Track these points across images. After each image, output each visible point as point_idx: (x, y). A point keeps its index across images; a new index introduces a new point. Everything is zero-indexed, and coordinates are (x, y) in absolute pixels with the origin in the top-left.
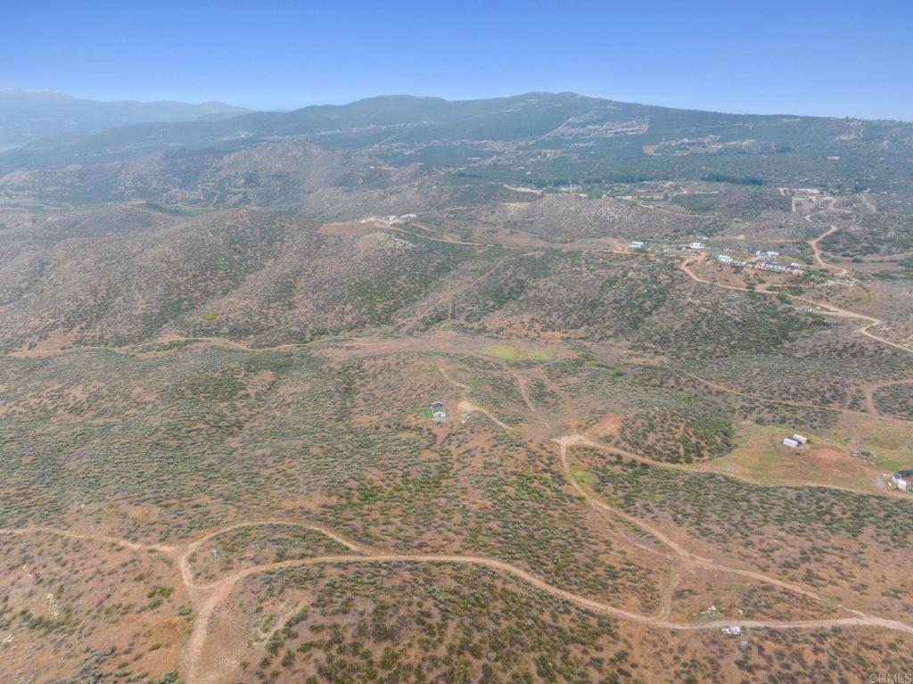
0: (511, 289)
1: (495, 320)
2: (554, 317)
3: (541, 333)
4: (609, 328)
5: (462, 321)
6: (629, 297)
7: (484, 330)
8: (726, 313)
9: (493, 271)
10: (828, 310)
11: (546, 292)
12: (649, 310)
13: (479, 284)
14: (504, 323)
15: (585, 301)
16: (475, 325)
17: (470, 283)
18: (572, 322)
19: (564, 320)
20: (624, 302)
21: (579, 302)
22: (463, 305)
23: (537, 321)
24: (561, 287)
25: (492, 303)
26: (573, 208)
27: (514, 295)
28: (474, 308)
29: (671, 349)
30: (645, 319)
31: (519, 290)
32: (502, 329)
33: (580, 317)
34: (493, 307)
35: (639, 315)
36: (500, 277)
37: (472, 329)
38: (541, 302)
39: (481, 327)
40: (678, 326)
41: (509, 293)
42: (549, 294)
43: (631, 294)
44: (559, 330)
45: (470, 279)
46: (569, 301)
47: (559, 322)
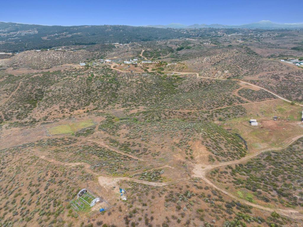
0: (36, 95)
1: (37, 113)
2: (72, 104)
3: (72, 113)
4: (104, 100)
5: (15, 120)
6: (104, 85)
7: (34, 120)
8: (148, 82)
9: (18, 88)
10: (177, 73)
11: (58, 92)
12: (116, 88)
13: (13, 97)
14: (45, 114)
15: (83, 91)
16: (26, 120)
17: (7, 97)
18: (83, 103)
19: (78, 103)
20: (103, 87)
21: (80, 92)
22: (10, 111)
23: (64, 107)
24: (66, 87)
25: (29, 105)
26: (35, 57)
27: (39, 98)
28: (19, 111)
29: (140, 102)
30: (117, 92)
31: (41, 95)
32: (47, 117)
33: (86, 99)
34: (30, 107)
35: (113, 91)
36: (26, 90)
37: (26, 122)
38: (59, 98)
39: (32, 120)
40: (135, 92)
41: (36, 98)
42: (61, 92)
43: (104, 83)
44: (80, 109)
45: (6, 95)
46: (74, 93)
47: (76, 104)
